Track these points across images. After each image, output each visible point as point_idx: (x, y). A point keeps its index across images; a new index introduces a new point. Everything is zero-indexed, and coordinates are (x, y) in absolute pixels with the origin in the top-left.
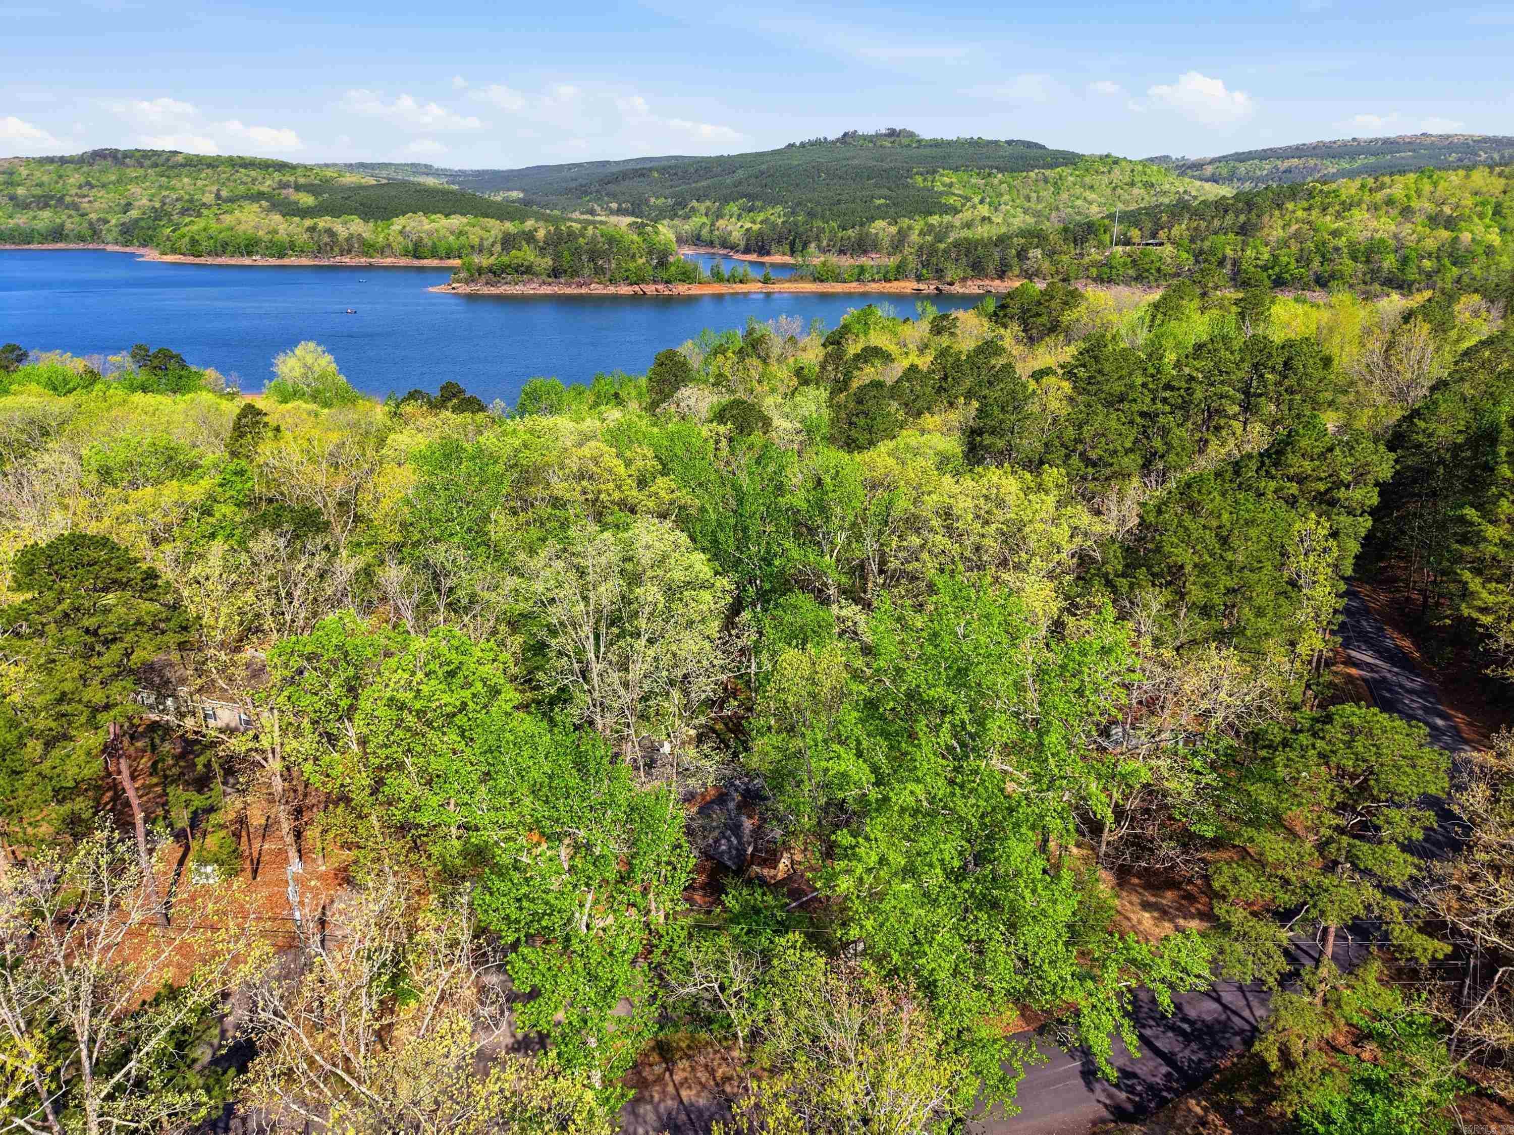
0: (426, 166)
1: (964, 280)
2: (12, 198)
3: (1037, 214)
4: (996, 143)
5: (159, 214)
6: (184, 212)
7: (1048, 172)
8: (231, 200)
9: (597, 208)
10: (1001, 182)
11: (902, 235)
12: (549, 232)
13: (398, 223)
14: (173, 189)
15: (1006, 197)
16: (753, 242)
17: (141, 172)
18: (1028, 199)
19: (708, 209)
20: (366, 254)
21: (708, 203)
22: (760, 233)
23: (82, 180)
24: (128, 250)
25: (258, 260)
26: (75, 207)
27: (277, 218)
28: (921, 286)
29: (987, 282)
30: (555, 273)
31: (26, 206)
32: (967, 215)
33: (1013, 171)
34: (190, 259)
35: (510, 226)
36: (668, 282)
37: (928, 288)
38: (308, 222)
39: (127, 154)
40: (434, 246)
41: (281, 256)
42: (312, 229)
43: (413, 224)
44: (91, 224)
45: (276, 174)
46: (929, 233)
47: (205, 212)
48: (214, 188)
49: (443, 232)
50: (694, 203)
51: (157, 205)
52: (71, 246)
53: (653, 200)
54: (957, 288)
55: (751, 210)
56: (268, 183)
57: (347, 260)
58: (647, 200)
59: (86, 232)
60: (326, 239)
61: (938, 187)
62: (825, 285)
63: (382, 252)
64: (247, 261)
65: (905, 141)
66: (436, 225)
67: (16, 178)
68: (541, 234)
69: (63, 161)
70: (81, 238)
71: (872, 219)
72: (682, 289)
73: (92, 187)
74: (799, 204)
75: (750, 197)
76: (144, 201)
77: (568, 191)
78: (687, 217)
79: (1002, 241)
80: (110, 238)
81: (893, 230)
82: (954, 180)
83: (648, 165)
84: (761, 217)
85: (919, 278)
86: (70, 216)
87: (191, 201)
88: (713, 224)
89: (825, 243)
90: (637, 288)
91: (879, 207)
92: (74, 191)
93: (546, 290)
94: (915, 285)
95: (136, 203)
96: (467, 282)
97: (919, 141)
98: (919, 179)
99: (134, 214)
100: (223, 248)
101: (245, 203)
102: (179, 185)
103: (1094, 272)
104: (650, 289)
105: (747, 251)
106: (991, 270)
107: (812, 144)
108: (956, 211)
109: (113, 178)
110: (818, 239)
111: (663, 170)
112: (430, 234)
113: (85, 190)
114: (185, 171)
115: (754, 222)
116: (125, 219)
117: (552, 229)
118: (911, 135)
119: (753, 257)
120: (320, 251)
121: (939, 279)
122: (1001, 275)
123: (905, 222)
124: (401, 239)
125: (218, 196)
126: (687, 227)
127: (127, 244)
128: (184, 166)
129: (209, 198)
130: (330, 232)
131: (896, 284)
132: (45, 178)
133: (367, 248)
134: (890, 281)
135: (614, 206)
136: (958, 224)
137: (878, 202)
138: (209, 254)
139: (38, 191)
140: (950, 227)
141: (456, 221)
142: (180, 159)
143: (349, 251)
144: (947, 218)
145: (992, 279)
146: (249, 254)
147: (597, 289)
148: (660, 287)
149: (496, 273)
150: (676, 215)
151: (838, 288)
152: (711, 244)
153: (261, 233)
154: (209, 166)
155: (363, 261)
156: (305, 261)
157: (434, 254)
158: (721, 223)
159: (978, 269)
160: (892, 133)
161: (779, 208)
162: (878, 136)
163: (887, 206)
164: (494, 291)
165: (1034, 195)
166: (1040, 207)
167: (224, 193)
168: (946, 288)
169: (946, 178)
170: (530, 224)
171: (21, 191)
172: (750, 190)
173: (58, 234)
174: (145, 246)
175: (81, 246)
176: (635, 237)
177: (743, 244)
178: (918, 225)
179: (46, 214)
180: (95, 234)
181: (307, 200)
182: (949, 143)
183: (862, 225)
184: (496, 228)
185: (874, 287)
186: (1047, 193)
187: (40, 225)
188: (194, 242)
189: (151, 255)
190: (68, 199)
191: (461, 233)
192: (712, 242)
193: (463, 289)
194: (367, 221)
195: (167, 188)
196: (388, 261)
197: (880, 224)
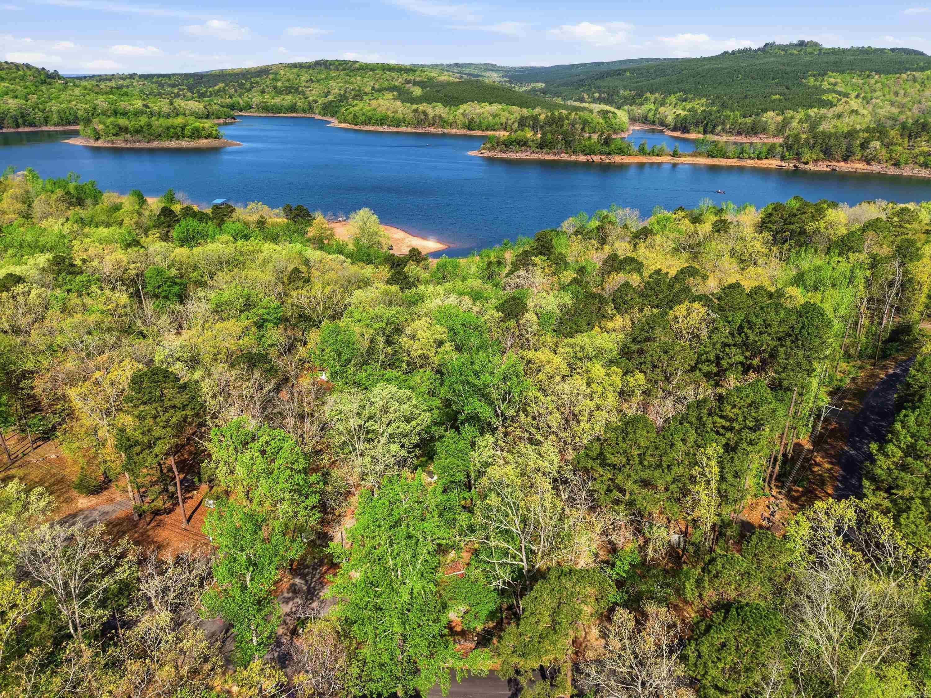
0: (492, 65)
1: (816, 161)
2: (275, 88)
3: (902, 106)
4: (882, 50)
5: (343, 98)
6: (355, 97)
7: (918, 74)
8: (379, 91)
9: (586, 96)
10: (877, 82)
11: (786, 123)
12: (547, 116)
13: (463, 108)
14: (352, 83)
15: (878, 93)
16: (679, 124)
17: (337, 73)
18: (896, 94)
19: (656, 99)
20: (443, 127)
21: (657, 95)
22: (685, 118)
23: (309, 78)
24: (324, 118)
25: (385, 128)
26: (303, 93)
27: (399, 103)
28: (783, 164)
29: (834, 163)
30: (542, 146)
31: (281, 92)
32: (839, 109)
33: (888, 73)
34: (352, 127)
35: (525, 112)
36: (609, 154)
37: (789, 165)
38: (414, 107)
39: (332, 63)
40: (480, 123)
41: (398, 126)
42: (416, 111)
43: (470, 109)
44: (309, 103)
45: (405, 75)
46: (806, 121)
47: (365, 98)
48: (372, 83)
49: (486, 114)
50: (648, 95)
51: (342, 92)
52: (299, 115)
53: (622, 92)
54: (811, 167)
55: (685, 100)
56: (400, 80)
57: (432, 130)
58: (618, 92)
59: (306, 107)
60: (423, 117)
61: (825, 85)
62: (715, 159)
63: (451, 125)
64: (380, 129)
65: (809, 50)
66: (483, 110)
67: (278, 77)
68: (542, 117)
69: (301, 66)
70: (304, 111)
71: (765, 110)
72: (617, 159)
73: (313, 82)
74: (718, 97)
75: (685, 92)
76: (337, 91)
77: (572, 84)
78: (642, 104)
79: (851, 134)
80: (317, 112)
81: (780, 118)
82: (839, 80)
83: (624, 67)
84: (689, 106)
85: (783, 158)
86: (300, 99)
87: (359, 91)
88: (657, 110)
89: (728, 126)
90: (589, 157)
91: (774, 101)
92: (304, 84)
93: (534, 156)
94: (779, 163)
95: (332, 92)
96: (489, 150)
97: (821, 49)
98: (812, 79)
99: (331, 98)
100: (369, 121)
101: (385, 93)
102: (355, 81)
103: (922, 159)
104: (597, 158)
105: (675, 129)
106: (839, 156)
107: (740, 51)
108: (831, 105)
109: (323, 77)
110: (723, 123)
111: (632, 71)
112: (479, 115)
113: (308, 84)
114: (359, 72)
115: (684, 109)
116: (326, 100)
117: (549, 114)
118: (816, 44)
119: (678, 134)
120: (419, 123)
121: (798, 159)
122: (845, 159)
123: (789, 113)
124: (462, 118)
125: (373, 88)
126: (639, 111)
127: (325, 115)
128: (359, 70)
129: (368, 89)
130: (425, 113)
131: (765, 161)
132: (291, 77)
133: (443, 122)
134: (761, 159)
135: (597, 95)
136: (830, 115)
137: (774, 97)
138: (362, 124)
139: (287, 84)
140: (823, 118)
141: (496, 107)
142: (357, 65)
143: (434, 124)
144: (823, 111)
145: (838, 161)
146: (382, 124)
147: (564, 157)
148: (603, 157)
149: (507, 145)
150: (634, 102)
151: (723, 162)
152: (653, 123)
153: (389, 112)
154: (372, 70)
155: (440, 130)
156: (410, 130)
157: (480, 128)
158: (662, 109)
159: (828, 153)
160: (802, 44)
161: (704, 100)
162: (792, 46)
163: (780, 100)
164: (504, 156)
165: (902, 92)
166: (905, 100)
167: (377, 87)
168: (802, 166)
169: (833, 78)
170: (537, 110)
171: (279, 84)
172: (686, 86)
173: (293, 108)
174: (333, 116)
175: (303, 115)
176: (601, 120)
177: (672, 125)
178: (801, 114)
179: (289, 97)
180: (311, 109)
181: (418, 91)
182: (844, 51)
183: (757, 114)
184: (517, 112)
185: (749, 163)
186: (913, 91)
187: (285, 103)
188: (355, 116)
189: (335, 123)
190: (300, 89)
191: (497, 115)
192: (654, 122)
193: (487, 154)
194: (445, 106)
195: (349, 83)
196: (454, 131)
197: (770, 114)
